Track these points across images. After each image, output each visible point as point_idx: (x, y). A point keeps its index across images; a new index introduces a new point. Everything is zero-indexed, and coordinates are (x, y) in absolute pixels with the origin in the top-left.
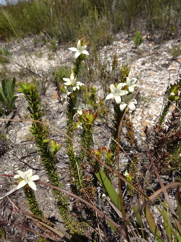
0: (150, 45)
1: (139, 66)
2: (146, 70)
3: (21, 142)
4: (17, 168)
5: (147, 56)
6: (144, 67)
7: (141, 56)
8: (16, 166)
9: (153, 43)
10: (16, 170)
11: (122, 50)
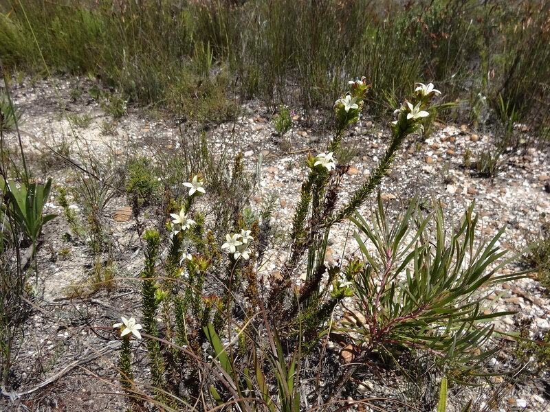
0: (305, 134)
1: (282, 171)
2: (293, 180)
3: (56, 300)
4: (52, 346)
5: (298, 154)
6: (290, 175)
7: (287, 153)
8: (49, 342)
9: (309, 131)
10: (49, 348)
11: (254, 136)
